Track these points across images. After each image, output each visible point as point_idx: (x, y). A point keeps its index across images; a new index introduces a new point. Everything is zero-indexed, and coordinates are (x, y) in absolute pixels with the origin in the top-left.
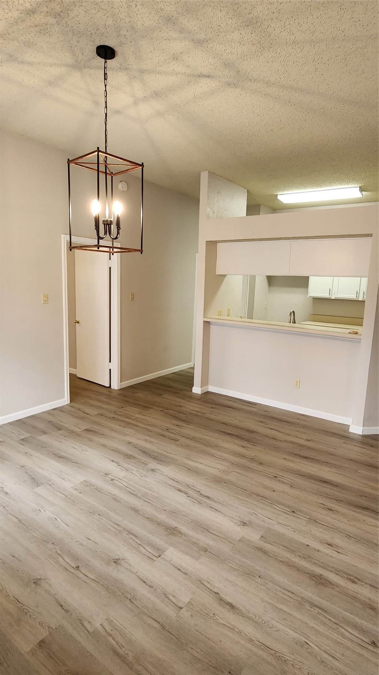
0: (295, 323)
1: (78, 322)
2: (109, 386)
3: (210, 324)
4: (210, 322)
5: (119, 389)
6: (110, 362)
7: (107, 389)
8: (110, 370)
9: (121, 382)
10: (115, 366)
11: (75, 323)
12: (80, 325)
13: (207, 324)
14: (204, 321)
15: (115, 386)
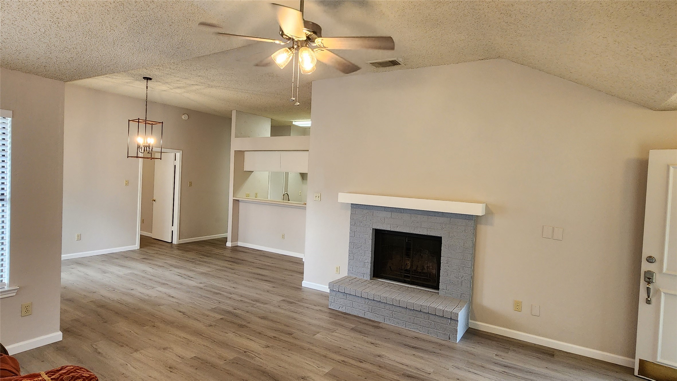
0: (289, 200)
1: (155, 201)
2: (171, 242)
3: (239, 202)
4: (239, 200)
5: (178, 243)
6: (173, 226)
7: (169, 244)
8: (172, 231)
9: (179, 239)
10: (175, 228)
11: (152, 201)
12: (156, 203)
13: (236, 202)
14: (233, 199)
15: (175, 242)
